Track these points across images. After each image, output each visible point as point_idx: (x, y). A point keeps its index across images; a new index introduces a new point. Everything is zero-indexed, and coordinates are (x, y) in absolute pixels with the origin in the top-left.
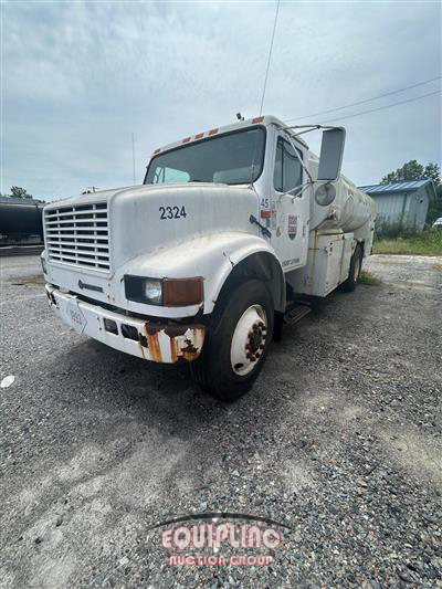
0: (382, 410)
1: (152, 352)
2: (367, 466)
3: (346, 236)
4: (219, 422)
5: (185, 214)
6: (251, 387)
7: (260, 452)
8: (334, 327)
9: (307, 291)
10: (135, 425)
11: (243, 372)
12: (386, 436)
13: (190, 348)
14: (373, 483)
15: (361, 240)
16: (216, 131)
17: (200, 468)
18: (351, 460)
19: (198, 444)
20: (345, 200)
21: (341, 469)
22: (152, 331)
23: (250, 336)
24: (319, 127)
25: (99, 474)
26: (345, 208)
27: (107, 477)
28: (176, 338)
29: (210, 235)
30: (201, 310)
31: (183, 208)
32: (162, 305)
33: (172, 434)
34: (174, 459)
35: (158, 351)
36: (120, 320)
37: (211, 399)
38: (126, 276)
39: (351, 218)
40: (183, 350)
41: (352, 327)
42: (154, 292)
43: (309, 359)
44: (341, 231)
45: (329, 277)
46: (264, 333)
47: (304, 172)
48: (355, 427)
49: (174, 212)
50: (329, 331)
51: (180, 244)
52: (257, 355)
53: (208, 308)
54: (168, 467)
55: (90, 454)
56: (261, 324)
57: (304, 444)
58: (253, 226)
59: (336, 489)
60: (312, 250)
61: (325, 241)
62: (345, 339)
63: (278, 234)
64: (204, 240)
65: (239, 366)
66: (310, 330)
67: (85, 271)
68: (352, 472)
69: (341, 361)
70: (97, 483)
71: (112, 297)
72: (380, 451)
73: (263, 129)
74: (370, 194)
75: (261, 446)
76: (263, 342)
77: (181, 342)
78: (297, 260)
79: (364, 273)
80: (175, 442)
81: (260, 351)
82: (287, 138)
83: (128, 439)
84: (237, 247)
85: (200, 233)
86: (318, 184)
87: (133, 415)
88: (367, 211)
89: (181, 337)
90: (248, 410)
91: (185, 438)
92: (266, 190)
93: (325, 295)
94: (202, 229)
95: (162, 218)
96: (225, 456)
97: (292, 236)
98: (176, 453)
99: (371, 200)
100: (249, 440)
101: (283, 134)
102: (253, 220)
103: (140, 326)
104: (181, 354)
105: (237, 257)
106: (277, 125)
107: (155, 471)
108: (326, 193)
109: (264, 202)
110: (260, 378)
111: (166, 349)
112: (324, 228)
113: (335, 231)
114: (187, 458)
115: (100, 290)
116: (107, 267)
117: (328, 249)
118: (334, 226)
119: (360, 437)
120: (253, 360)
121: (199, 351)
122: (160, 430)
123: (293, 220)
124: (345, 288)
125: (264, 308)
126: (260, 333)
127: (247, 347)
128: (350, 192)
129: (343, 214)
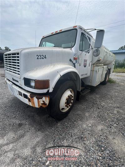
0: (110, 127)
1: (32, 104)
2: (103, 148)
3: (104, 67)
4: (55, 127)
5: (46, 58)
6: (67, 116)
7: (66, 140)
8: (98, 96)
9: (90, 84)
10: (27, 126)
11: (64, 111)
12: (110, 137)
13: (44, 104)
14: (104, 155)
15: (109, 68)
16: (62, 30)
17: (45, 144)
18: (97, 146)
19: (46, 135)
20: (104, 55)
21: (93, 149)
22: (32, 97)
23: (67, 99)
24: (95, 29)
25: (12, 143)
26: (104, 57)
27: (14, 144)
28: (39, 100)
29: (54, 65)
30: (48, 91)
31: (45, 56)
32: (35, 88)
33: (39, 130)
34: (38, 139)
35: (34, 104)
36: (23, 92)
37: (53, 119)
38: (24, 78)
39: (107, 61)
40: (42, 104)
41: (104, 97)
42: (33, 84)
43: (88, 107)
44: (103, 65)
45: (97, 80)
46: (73, 98)
47: (90, 46)
48: (101, 133)
49: (42, 57)
50: (96, 98)
51: (43, 68)
52: (70, 106)
53: (51, 90)
54: (35, 142)
55: (11, 135)
56: (71, 95)
57: (82, 138)
58: (71, 62)
59: (91, 156)
60: (92, 71)
61: (96, 68)
62: (101, 101)
63: (80, 65)
64: (52, 66)
65: (63, 109)
66: (90, 97)
67: (14, 75)
68: (97, 150)
69: (99, 108)
70: (11, 146)
71: (21, 84)
72: (108, 143)
73: (76, 29)
74: (113, 53)
75: (67, 137)
76: (72, 101)
77: (41, 101)
78: (87, 74)
79: (110, 78)
80: (39, 133)
81: (71, 104)
82: (85, 33)
83: (24, 131)
84: (62, 70)
85: (51, 64)
86: (94, 49)
87: (28, 122)
88: (112, 59)
89: (41, 100)
90: (65, 124)
91: (42, 132)
92: (76, 50)
93: (96, 86)
94: (52, 63)
95: (37, 59)
96: (55, 140)
97: (85, 66)
98: (39, 137)
99: (114, 55)
100: (63, 135)
101: (83, 32)
102: (70, 60)
103: (28, 95)
104: (41, 105)
105: (62, 73)
106: (81, 29)
107: (30, 144)
108: (97, 52)
109: (75, 54)
110: (71, 113)
111: (36, 103)
112: (97, 64)
113: (101, 65)
114: (42, 140)
115: (18, 81)
116: (19, 74)
117: (97, 71)
118: (101, 63)
119: (102, 137)
120: (68, 107)
121: (47, 104)
122: (35, 128)
123: (85, 61)
124: (103, 83)
125: (73, 90)
126: (71, 98)
127: (66, 103)
128: (106, 52)
129: (104, 59)
